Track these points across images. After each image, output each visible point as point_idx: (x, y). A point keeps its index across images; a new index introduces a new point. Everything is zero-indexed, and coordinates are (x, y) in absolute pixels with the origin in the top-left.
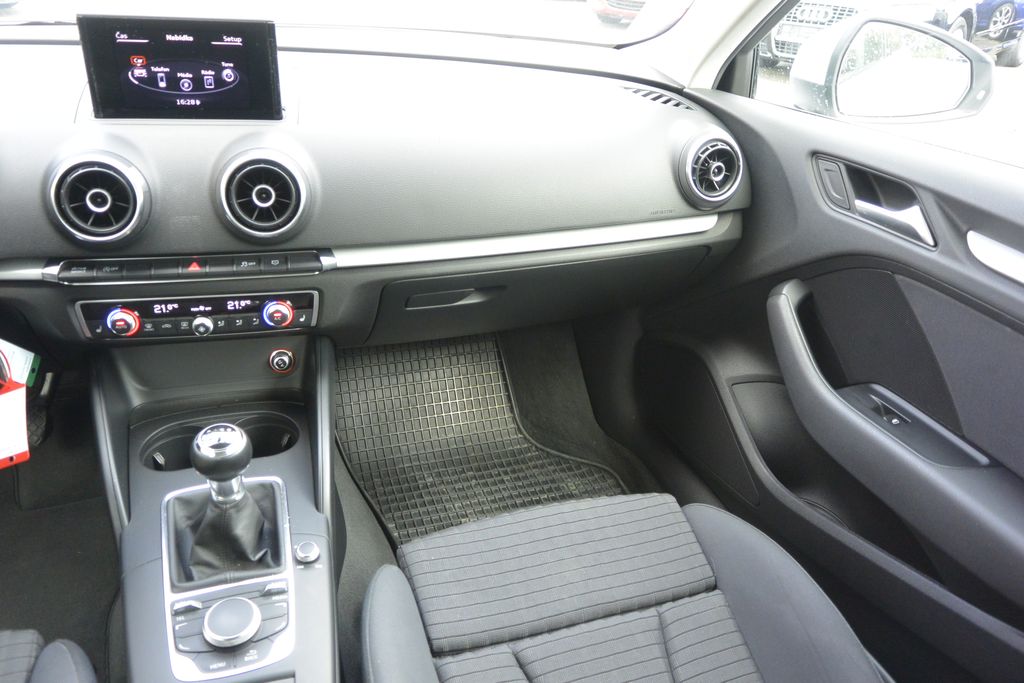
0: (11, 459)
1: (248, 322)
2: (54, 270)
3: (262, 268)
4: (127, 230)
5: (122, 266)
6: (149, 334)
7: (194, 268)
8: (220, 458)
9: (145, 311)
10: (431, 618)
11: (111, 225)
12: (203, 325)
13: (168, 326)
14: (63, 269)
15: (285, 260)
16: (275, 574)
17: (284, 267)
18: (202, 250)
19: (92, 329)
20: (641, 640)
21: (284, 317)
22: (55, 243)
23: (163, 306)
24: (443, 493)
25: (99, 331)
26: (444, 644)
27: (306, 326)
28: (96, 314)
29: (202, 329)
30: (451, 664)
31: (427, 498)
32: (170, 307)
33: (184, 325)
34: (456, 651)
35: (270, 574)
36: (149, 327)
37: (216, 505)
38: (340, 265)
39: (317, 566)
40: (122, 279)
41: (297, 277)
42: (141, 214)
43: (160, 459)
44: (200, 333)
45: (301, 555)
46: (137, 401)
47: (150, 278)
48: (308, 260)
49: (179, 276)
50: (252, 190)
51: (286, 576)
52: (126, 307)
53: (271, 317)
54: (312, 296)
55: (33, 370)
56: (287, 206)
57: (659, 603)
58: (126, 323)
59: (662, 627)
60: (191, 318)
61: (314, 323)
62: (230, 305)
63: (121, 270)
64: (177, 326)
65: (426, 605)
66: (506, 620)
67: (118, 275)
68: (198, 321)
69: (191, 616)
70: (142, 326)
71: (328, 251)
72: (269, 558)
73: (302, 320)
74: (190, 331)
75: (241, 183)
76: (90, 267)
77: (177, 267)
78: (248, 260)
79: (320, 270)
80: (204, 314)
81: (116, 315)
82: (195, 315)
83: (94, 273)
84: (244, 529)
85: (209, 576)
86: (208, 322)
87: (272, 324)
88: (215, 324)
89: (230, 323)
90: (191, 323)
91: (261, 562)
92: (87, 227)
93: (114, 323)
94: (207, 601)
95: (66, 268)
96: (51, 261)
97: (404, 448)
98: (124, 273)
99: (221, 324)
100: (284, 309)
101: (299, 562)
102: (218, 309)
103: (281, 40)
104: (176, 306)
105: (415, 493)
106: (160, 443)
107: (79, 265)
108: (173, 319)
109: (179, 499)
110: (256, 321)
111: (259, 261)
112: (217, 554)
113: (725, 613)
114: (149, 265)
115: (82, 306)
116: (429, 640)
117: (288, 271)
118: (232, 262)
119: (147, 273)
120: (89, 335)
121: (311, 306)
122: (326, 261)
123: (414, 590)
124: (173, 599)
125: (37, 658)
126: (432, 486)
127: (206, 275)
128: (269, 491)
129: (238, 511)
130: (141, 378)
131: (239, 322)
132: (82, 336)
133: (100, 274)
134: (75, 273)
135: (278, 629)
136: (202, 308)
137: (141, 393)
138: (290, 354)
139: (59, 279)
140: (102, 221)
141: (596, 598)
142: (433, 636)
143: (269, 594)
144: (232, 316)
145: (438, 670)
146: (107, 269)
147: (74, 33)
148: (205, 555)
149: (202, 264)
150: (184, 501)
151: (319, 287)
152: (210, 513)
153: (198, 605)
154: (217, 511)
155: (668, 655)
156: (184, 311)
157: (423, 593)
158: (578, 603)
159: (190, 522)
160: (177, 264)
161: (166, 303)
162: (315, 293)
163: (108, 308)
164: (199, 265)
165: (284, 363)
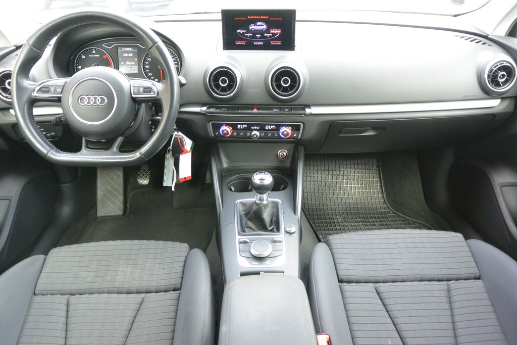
0: (185, 178)
1: (273, 135)
2: (204, 109)
3: (282, 112)
4: (232, 95)
5: (228, 108)
6: (235, 137)
7: (255, 111)
8: (262, 184)
9: (234, 127)
10: (339, 266)
11: (227, 91)
12: (256, 134)
13: (242, 134)
14: (207, 108)
15: (291, 109)
16: (277, 235)
17: (290, 112)
18: (259, 103)
19: (214, 133)
20: (437, 293)
21: (288, 133)
22: (206, 98)
23: (241, 126)
24: (346, 226)
25: (217, 134)
26: (344, 277)
27: (296, 138)
28: (217, 127)
29: (255, 136)
30: (346, 286)
31: (338, 227)
32: (244, 126)
33: (248, 134)
34: (349, 282)
35: (276, 235)
36: (235, 133)
37: (257, 204)
38: (313, 113)
39: (294, 235)
40: (228, 113)
41: (295, 118)
42: (238, 88)
43: (233, 189)
44: (254, 138)
45: (288, 229)
46: (225, 165)
47: (238, 114)
48: (300, 110)
49: (249, 114)
50: (281, 79)
51: (281, 236)
52: (227, 125)
53: (283, 133)
54: (300, 125)
55: (191, 148)
56: (294, 86)
57: (448, 280)
58: (228, 132)
59: (449, 290)
60: (251, 131)
61: (299, 137)
62: (267, 127)
63: (228, 110)
64: (245, 134)
65: (337, 261)
66: (372, 273)
67: (226, 112)
68: (254, 133)
69: (245, 245)
70: (232, 133)
71: (309, 106)
72: (275, 230)
73: (295, 135)
74: (250, 137)
75: (277, 76)
76: (217, 108)
77: (249, 110)
78: (276, 108)
79: (305, 114)
80: (255, 130)
81: (224, 128)
82: (253, 130)
83: (218, 111)
84: (266, 216)
85: (250, 232)
86: (258, 133)
87: (283, 136)
88: (260, 135)
89: (266, 134)
90: (251, 134)
91: (272, 231)
92: (218, 92)
93: (223, 131)
94: (252, 241)
95: (209, 108)
96: (203, 105)
97: (329, 204)
98: (229, 111)
99: (263, 135)
100: (288, 130)
101: (287, 232)
102: (262, 128)
103: (298, 17)
104: (246, 126)
105: (333, 225)
106: (233, 183)
107: (213, 107)
108: (244, 131)
109: (241, 203)
110: (276, 134)
111: (280, 109)
112: (255, 225)
113: (484, 290)
114: (238, 109)
115: (212, 123)
116: (338, 275)
117: (292, 114)
118: (270, 109)
119: (237, 112)
120: (213, 135)
121: (299, 130)
122: (308, 111)
123: (332, 255)
124: (238, 238)
125: (188, 254)
126: (340, 222)
127: (260, 114)
128: (276, 205)
129: (265, 208)
130: (228, 157)
131: (270, 135)
132: (210, 135)
133: (220, 111)
134: (212, 110)
135: (278, 255)
136: (256, 128)
137: (228, 163)
138: (286, 152)
139: (206, 112)
140: (224, 90)
141: (417, 272)
142: (339, 274)
143: (275, 242)
144: (267, 132)
145: (340, 287)
146: (223, 109)
147: (219, 17)
148: (250, 224)
149: (258, 109)
150: (243, 204)
151: (304, 121)
152: (255, 208)
153: (249, 241)
154: (257, 206)
155: (450, 303)
156: (249, 128)
157: (336, 256)
158: (407, 272)
159: (244, 213)
160: (249, 109)
161: (242, 124)
162: (302, 124)
163: (221, 125)
164: (257, 110)
165: (284, 155)
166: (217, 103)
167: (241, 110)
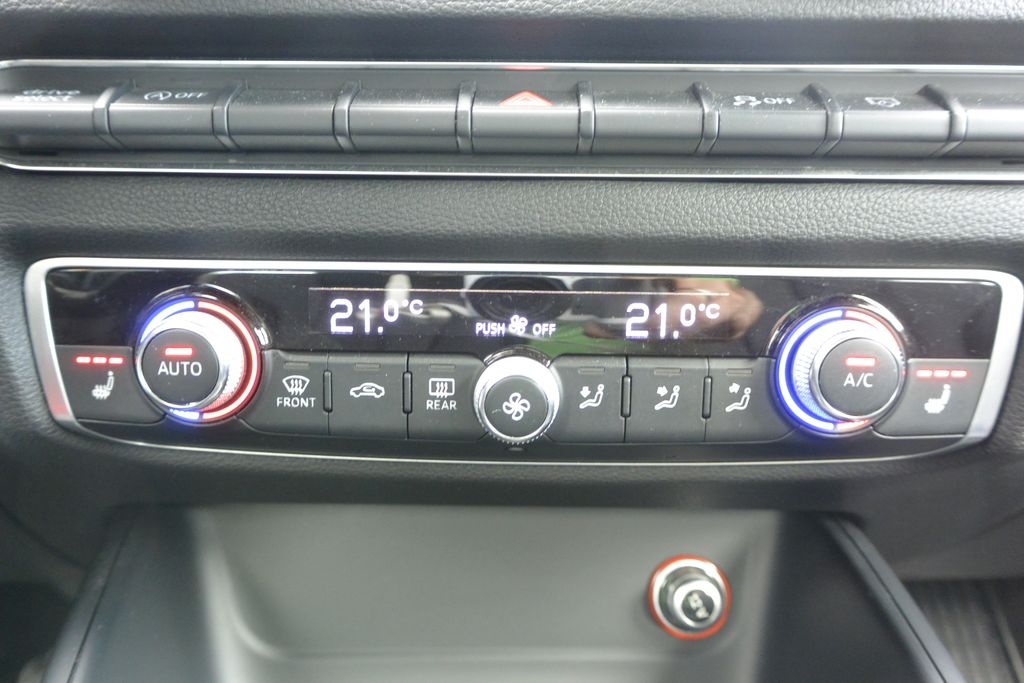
12: (520, 391)
13: (369, 389)
19: (79, 382)
33: (440, 392)
36: (296, 385)
40: (211, 129)
44: (504, 422)
47: (333, 129)
49: (456, 128)
54: (994, 294)
58: (203, 351)
60: (472, 362)
61: (982, 422)
62: (636, 320)
63: (213, 98)
64: (408, 395)
70: (265, 387)
73: (934, 406)
77: (452, 99)
82: (486, 348)
86: (547, 380)
88: (570, 397)
90: (465, 391)
98: (222, 106)
99: (590, 399)
108: (398, 361)
115: (53, 277)
119: (320, 108)
120: (65, 413)
131: (667, 399)
134: (31, 101)
144: (638, 364)
146: (160, 95)
162: (1012, 289)
163: (145, 291)
165: (708, 605)
167: (357, 96)
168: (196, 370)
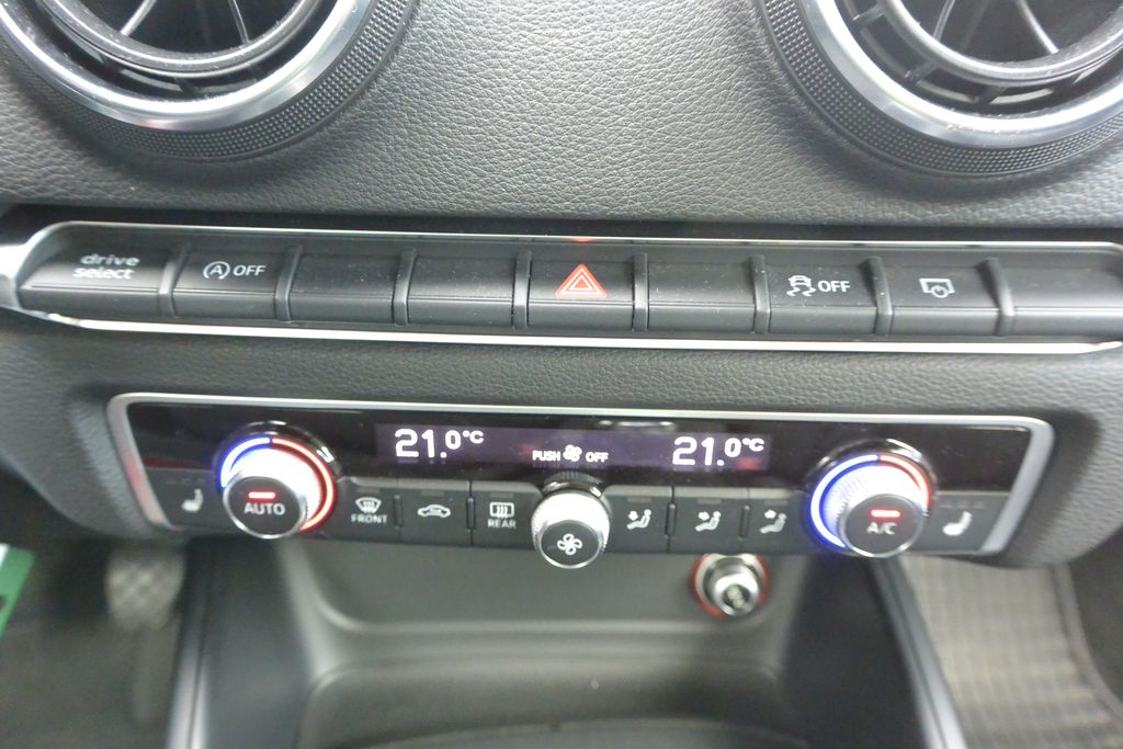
1: (745, 524)
3: (885, 308)
4: (295, 76)
5: (278, 262)
7: (581, 291)
9: (358, 448)
12: (574, 524)
13: (436, 510)
14: (46, 258)
15: (981, 280)
17: (983, 311)
19: (170, 498)
21: (907, 524)
23: (429, 435)
25: (192, 506)
29: (570, 545)
32: (454, 439)
33: (501, 513)
36: (369, 507)
40: (274, 316)
44: (560, 556)
47: (392, 320)
49: (512, 321)
54: (1024, 437)
58: (284, 495)
60: (531, 490)
61: (996, 545)
62: (683, 452)
63: (272, 276)
67: (260, 298)
68: (555, 510)
70: (343, 505)
73: (953, 530)
74: (518, 538)
76: (153, 257)
77: (511, 278)
78: (815, 265)
80: (577, 479)
82: (540, 476)
83: (161, 284)
86: (593, 518)
87: (840, 542)
88: (619, 523)
90: (525, 512)
92: (118, 44)
95: (60, 255)
98: (283, 294)
99: (639, 521)
102: (633, 465)
104: (476, 436)
107: (111, 247)
108: (462, 486)
111: (867, 277)
114: (392, 266)
115: (134, 411)
119: (378, 298)
121: (1005, 480)
127: (634, 324)
131: (709, 521)
132: (131, 518)
133: (190, 288)
134: (93, 278)
139: (23, 298)
144: (683, 492)
146: (218, 269)
149: (620, 272)
156: (507, 461)
160: (509, 269)
161: (442, 422)
162: (1041, 431)
163: (228, 427)
164: (604, 281)
165: (745, 593)
166: (132, 192)
167: (418, 278)
168: (280, 510)
